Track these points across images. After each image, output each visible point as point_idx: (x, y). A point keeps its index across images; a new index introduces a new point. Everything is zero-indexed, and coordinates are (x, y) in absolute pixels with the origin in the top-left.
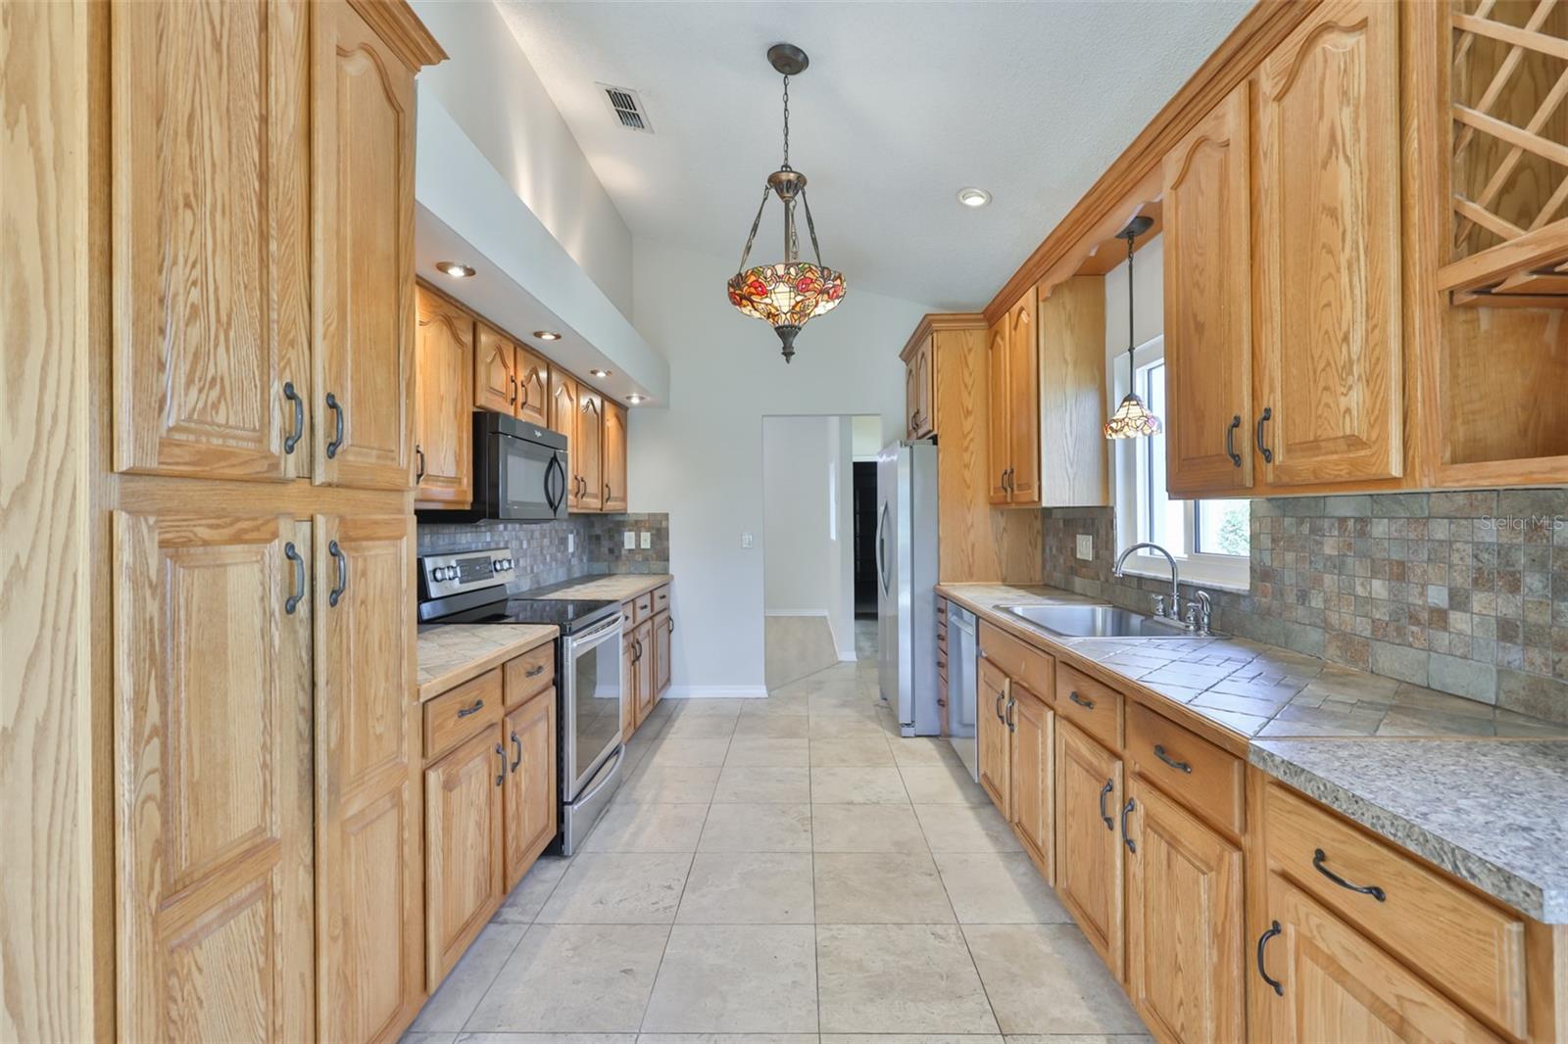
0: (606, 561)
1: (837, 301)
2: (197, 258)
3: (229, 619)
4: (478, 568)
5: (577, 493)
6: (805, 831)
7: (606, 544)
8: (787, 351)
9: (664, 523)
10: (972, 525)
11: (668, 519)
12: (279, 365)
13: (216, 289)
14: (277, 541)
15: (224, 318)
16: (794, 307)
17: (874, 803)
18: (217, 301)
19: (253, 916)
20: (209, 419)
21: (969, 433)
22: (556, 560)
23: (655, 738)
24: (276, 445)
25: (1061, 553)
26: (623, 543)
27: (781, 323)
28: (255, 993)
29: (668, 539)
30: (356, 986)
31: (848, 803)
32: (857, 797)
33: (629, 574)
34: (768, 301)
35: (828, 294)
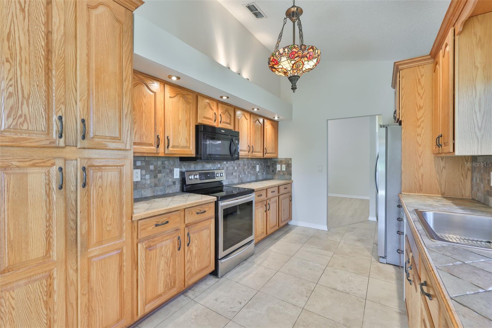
0: (271, 174)
1: (315, 61)
2: (12, 77)
3: (29, 190)
4: (209, 175)
5: (249, 151)
6: (306, 296)
7: (271, 168)
8: (293, 87)
9: (290, 161)
10: (422, 165)
11: (291, 160)
12: (55, 110)
13: (22, 87)
14: (55, 166)
15: (26, 96)
16: (293, 67)
17: (347, 293)
18: (23, 91)
19: (41, 284)
20: (19, 128)
21: (420, 118)
22: (251, 174)
23: (276, 239)
24: (55, 136)
25: (482, 182)
26: (276, 168)
27: (289, 76)
28: (42, 308)
29: (291, 168)
30: (96, 311)
31: (334, 289)
32: (339, 287)
33: (279, 179)
34: (280, 66)
35: (307, 57)
